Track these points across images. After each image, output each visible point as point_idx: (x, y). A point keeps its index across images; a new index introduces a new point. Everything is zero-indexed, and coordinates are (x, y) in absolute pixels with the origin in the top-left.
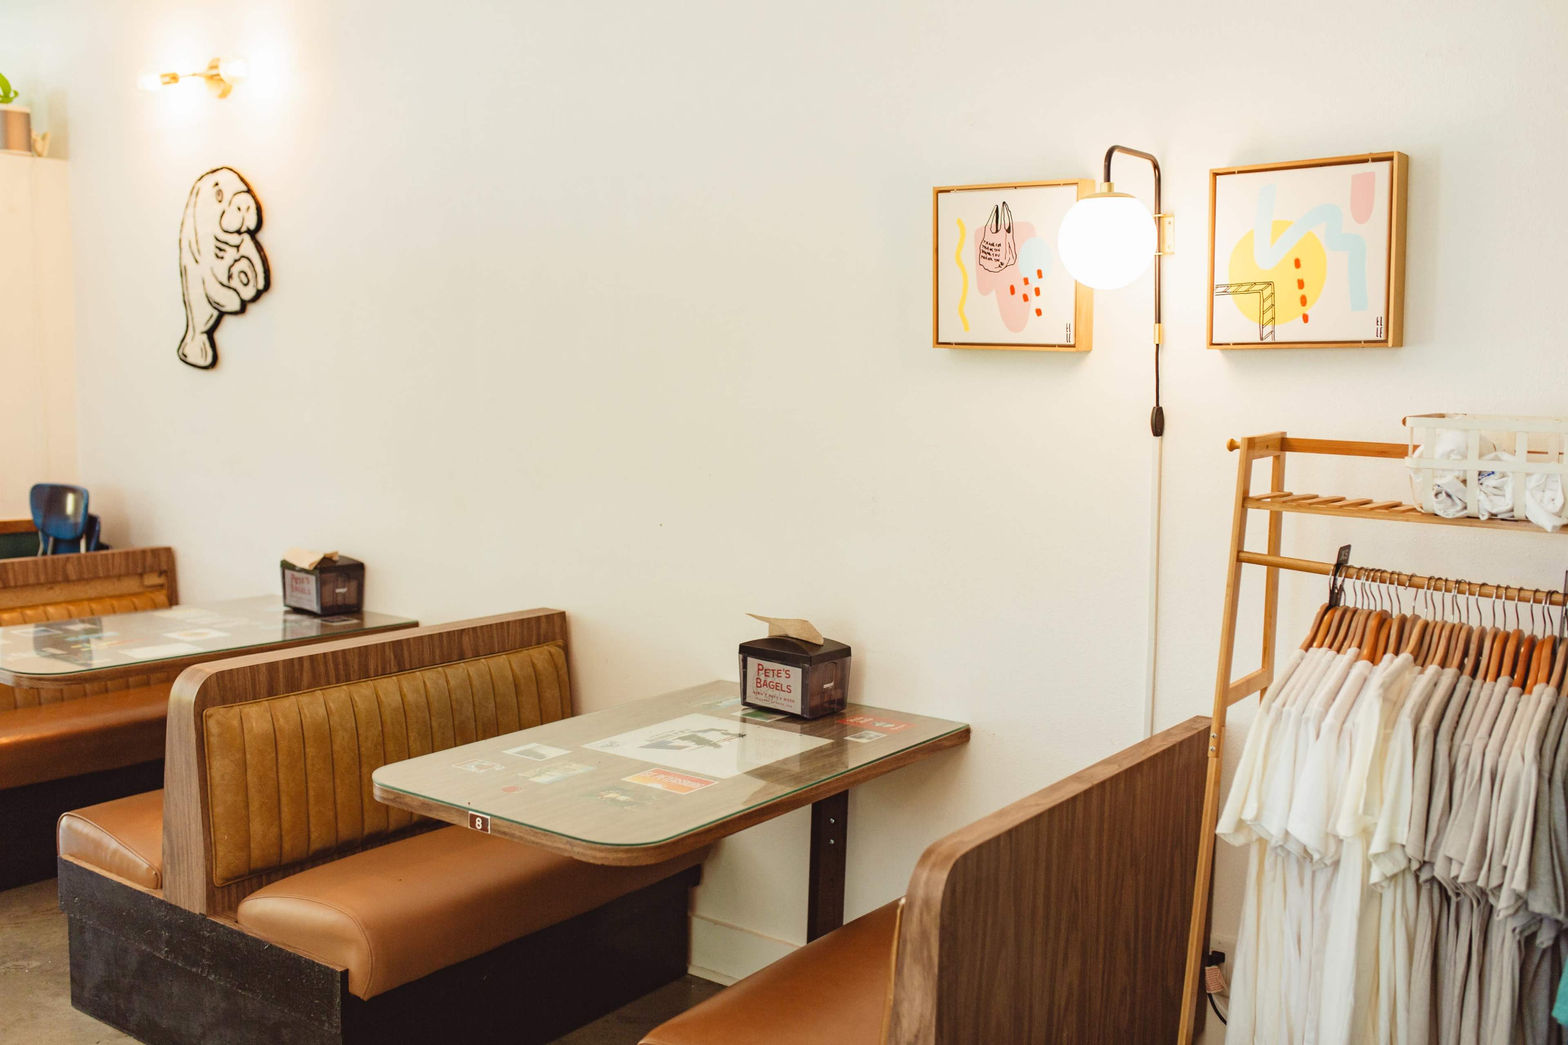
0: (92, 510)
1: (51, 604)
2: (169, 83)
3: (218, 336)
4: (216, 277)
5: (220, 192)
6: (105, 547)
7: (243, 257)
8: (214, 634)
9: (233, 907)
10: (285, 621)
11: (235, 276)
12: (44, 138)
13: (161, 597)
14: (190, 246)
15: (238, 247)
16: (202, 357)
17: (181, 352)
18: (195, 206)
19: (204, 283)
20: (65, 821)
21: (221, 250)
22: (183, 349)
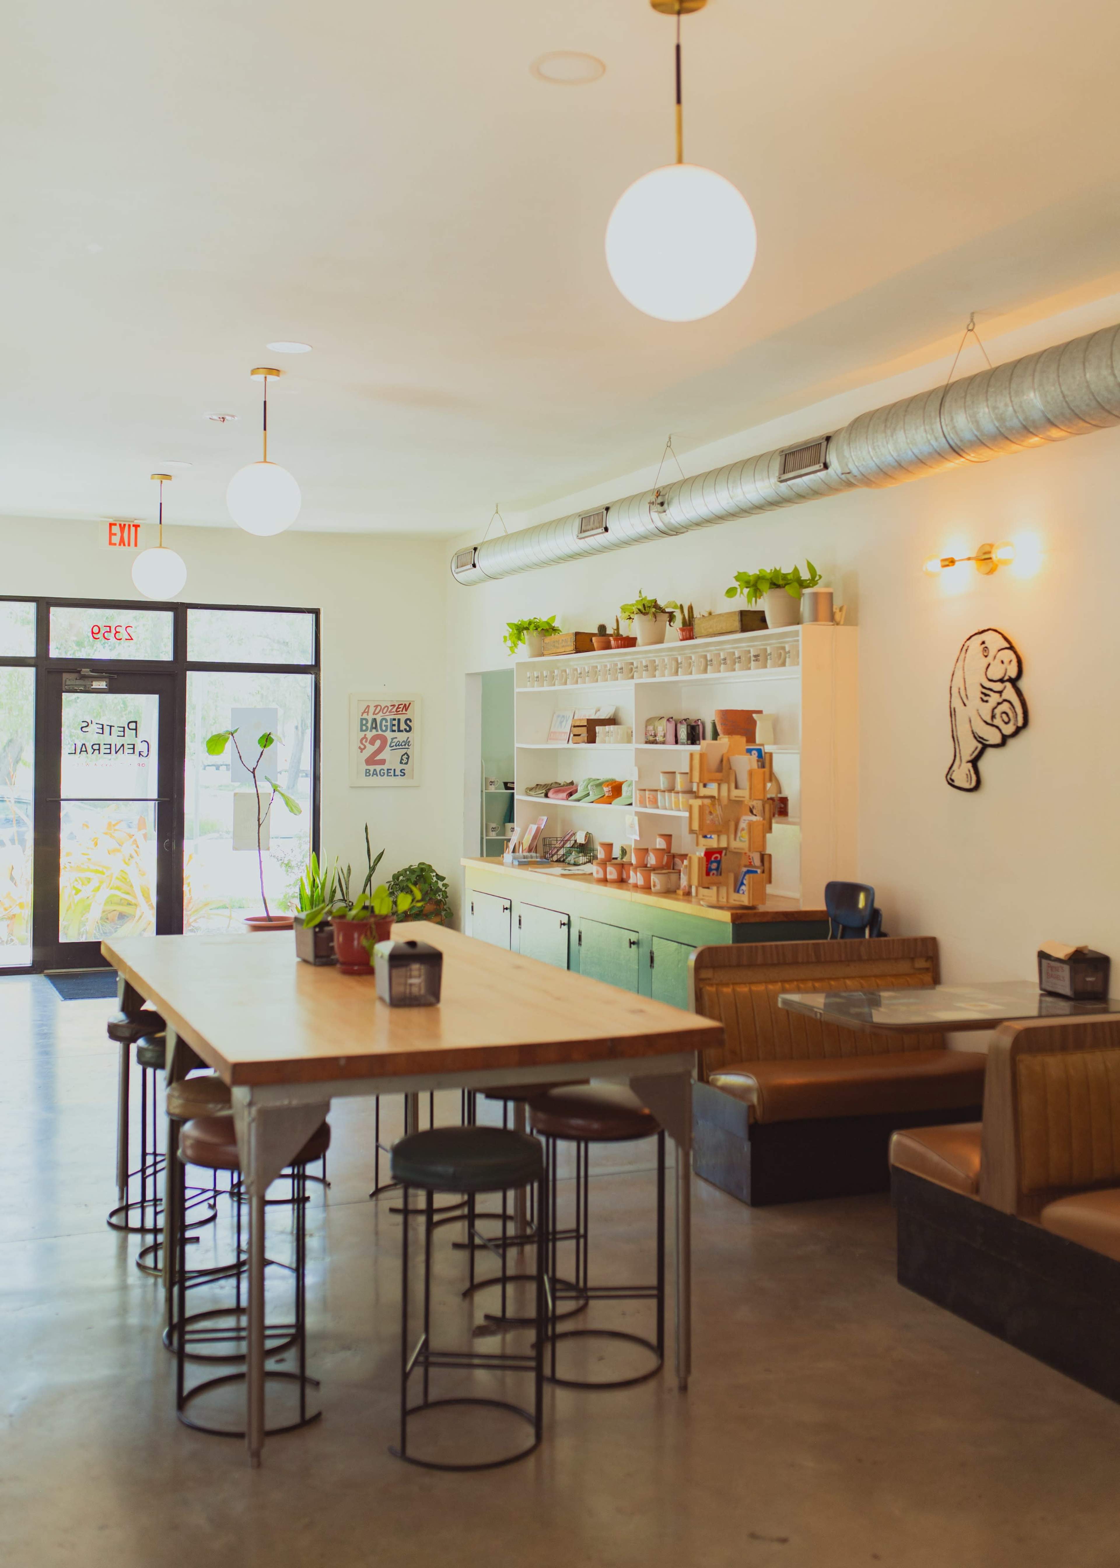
0: (877, 905)
1: (848, 978)
2: (947, 566)
3: (982, 764)
4: (982, 718)
5: (986, 649)
6: (885, 935)
7: (1005, 700)
8: (992, 1007)
9: (1037, 1212)
10: (1041, 1002)
11: (998, 716)
12: (841, 609)
13: (928, 978)
14: (959, 692)
15: (1000, 692)
16: (968, 781)
17: (949, 777)
18: (964, 660)
19: (970, 721)
20: (895, 1137)
21: (986, 695)
22: (951, 775)
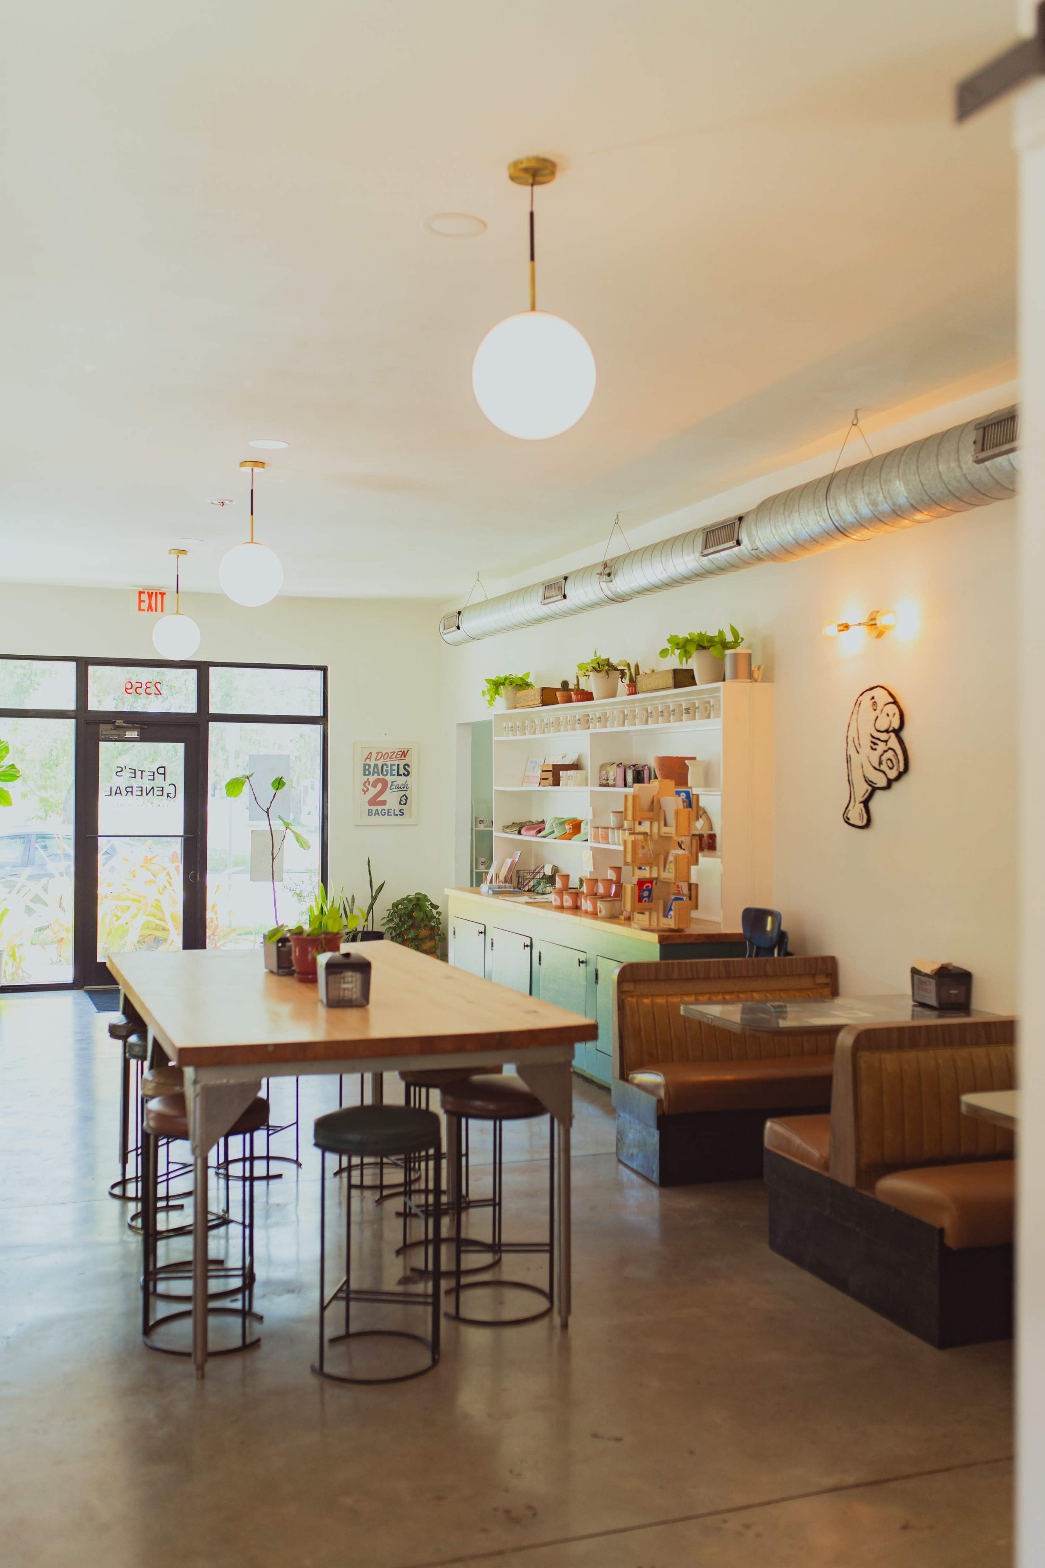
0: (783, 928)
1: (756, 991)
2: (843, 630)
3: (872, 805)
4: (871, 765)
5: (875, 703)
6: (791, 954)
7: (890, 749)
8: (863, 1014)
9: (872, 1185)
10: (913, 1011)
11: (884, 762)
12: (759, 668)
13: (827, 992)
14: (854, 741)
15: (886, 742)
16: (860, 820)
17: (845, 815)
18: (858, 713)
19: (862, 767)
20: (768, 1124)
21: (875, 744)
22: (847, 814)
